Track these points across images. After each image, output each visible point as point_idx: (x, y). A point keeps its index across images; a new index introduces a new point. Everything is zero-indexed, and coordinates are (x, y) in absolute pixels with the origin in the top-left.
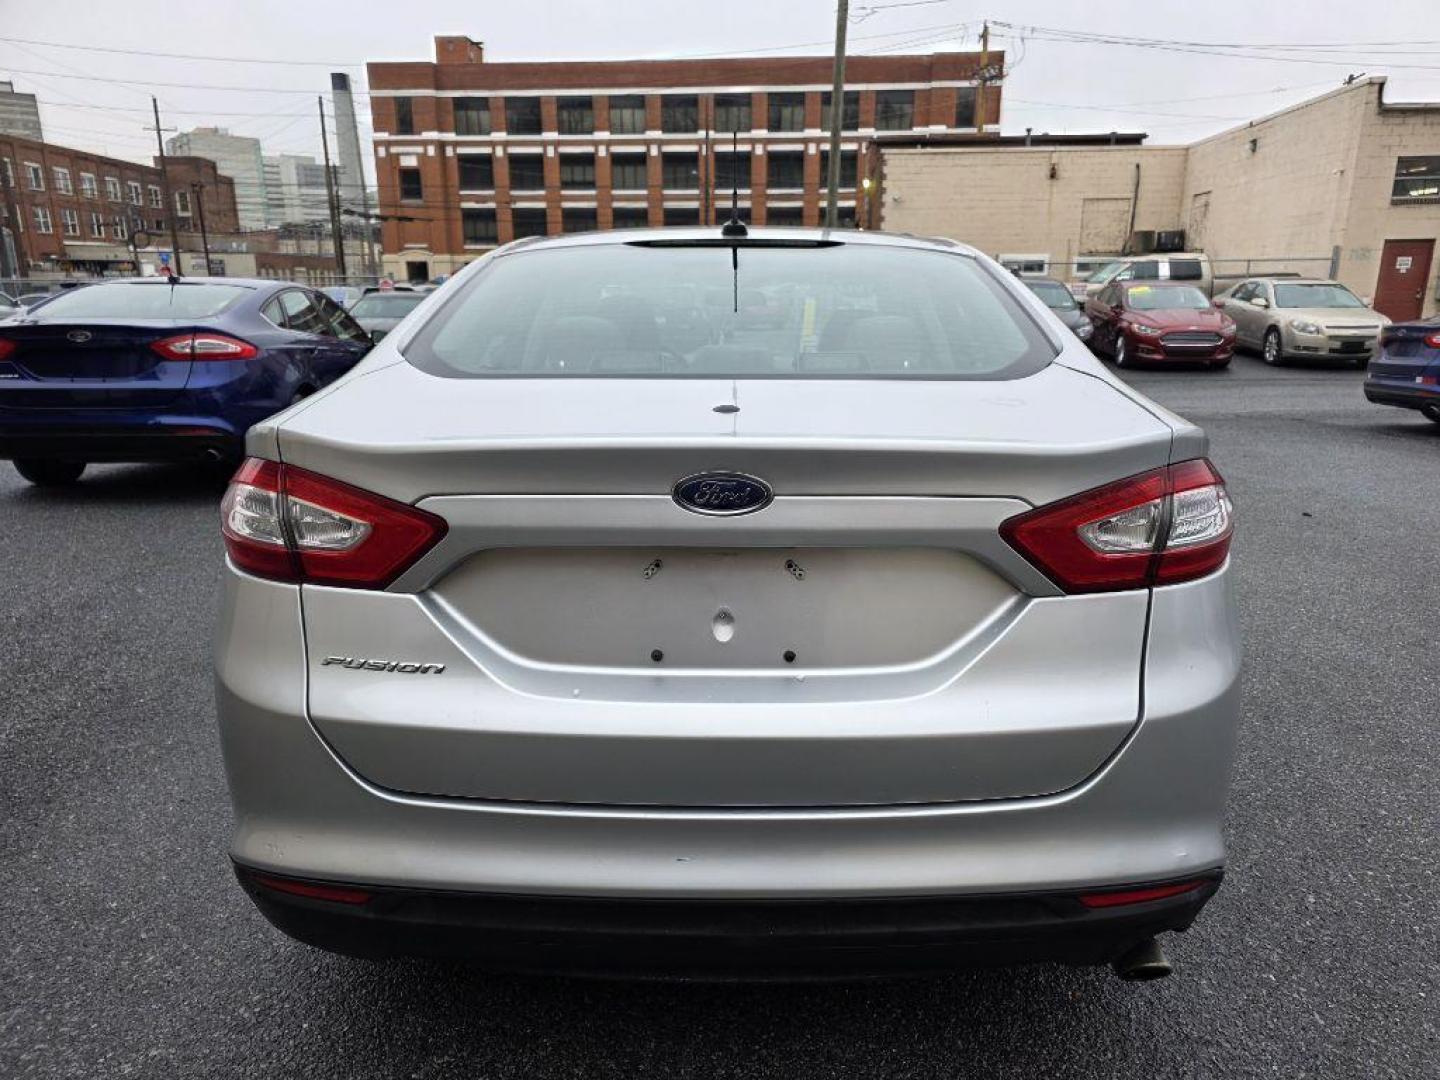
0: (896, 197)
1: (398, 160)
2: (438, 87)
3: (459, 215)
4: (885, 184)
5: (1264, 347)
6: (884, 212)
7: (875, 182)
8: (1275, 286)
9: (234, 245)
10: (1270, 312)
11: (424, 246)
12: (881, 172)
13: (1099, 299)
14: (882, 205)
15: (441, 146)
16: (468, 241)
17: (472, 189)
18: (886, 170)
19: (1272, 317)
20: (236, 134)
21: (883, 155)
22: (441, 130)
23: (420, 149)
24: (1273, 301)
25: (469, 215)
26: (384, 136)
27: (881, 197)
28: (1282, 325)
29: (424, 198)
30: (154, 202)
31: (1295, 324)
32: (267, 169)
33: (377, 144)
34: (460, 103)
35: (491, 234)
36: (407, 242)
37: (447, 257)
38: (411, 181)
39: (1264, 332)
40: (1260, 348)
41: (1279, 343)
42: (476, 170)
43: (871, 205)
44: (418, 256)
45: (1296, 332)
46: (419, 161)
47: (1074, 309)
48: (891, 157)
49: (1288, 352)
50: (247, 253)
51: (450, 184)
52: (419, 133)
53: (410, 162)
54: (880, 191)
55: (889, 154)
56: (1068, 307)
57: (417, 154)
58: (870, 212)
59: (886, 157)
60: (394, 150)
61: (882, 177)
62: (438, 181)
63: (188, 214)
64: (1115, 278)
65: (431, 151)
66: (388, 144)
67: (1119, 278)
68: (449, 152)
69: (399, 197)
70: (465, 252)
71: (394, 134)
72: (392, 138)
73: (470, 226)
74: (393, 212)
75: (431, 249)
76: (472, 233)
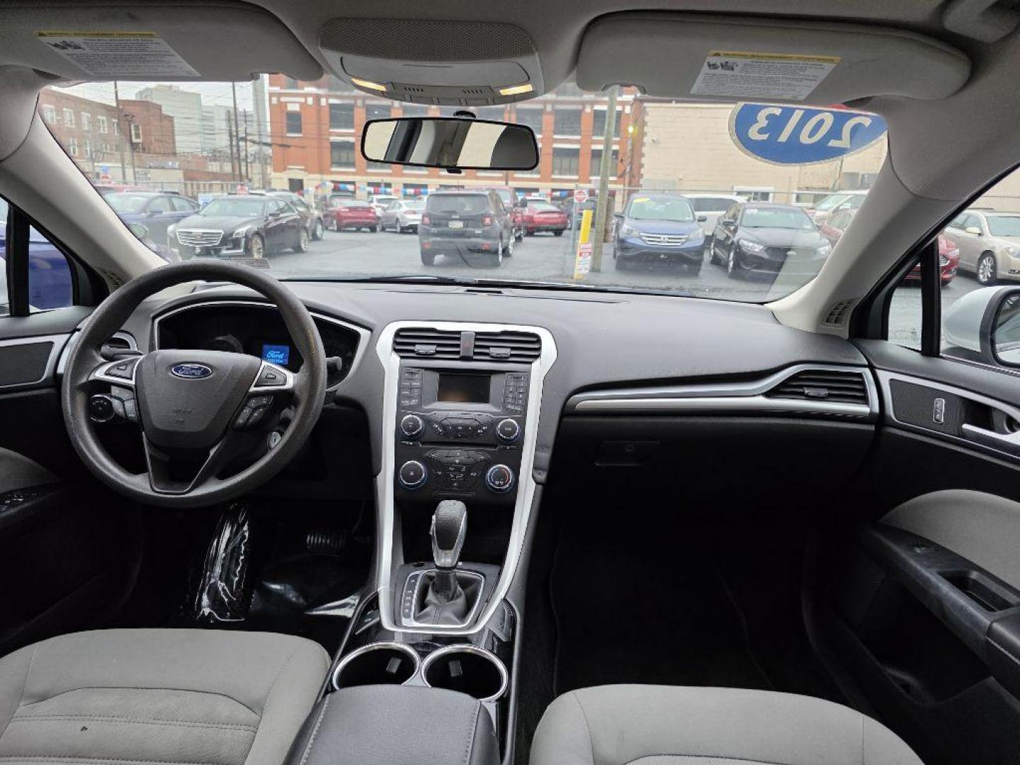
0: (655, 139)
1: (286, 106)
3: (328, 146)
4: (646, 129)
5: (978, 269)
6: (644, 150)
7: (637, 128)
8: (987, 217)
9: (170, 163)
10: (983, 239)
11: (303, 167)
12: (644, 121)
13: (829, 223)
14: (643, 144)
15: (317, 98)
16: (334, 165)
17: (338, 128)
18: (647, 119)
19: (985, 244)
20: (185, 91)
21: (645, 108)
22: (318, 87)
23: (302, 100)
24: (986, 230)
25: (336, 146)
26: (277, 89)
27: (642, 138)
28: (997, 252)
29: (303, 131)
30: (102, 129)
31: (1011, 250)
33: (271, 95)
35: (351, 160)
36: (289, 164)
37: (318, 176)
38: (294, 121)
39: (978, 256)
40: (975, 270)
41: (994, 267)
42: (341, 115)
43: (633, 146)
44: (297, 174)
45: (1012, 258)
46: (301, 107)
47: (813, 231)
48: (651, 109)
49: (1001, 275)
50: (179, 169)
51: (322, 124)
52: (302, 88)
53: (294, 107)
54: (642, 134)
55: (649, 107)
56: (808, 230)
57: (300, 103)
58: (632, 150)
59: (648, 109)
60: (283, 99)
61: (644, 124)
62: (314, 121)
63: (140, 141)
64: (838, 207)
65: (310, 101)
66: (279, 95)
67: (841, 208)
68: (323, 101)
69: (285, 132)
70: (332, 173)
71: (285, 88)
72: (283, 91)
73: (336, 154)
74: (279, 141)
75: (305, 170)
76: (336, 159)
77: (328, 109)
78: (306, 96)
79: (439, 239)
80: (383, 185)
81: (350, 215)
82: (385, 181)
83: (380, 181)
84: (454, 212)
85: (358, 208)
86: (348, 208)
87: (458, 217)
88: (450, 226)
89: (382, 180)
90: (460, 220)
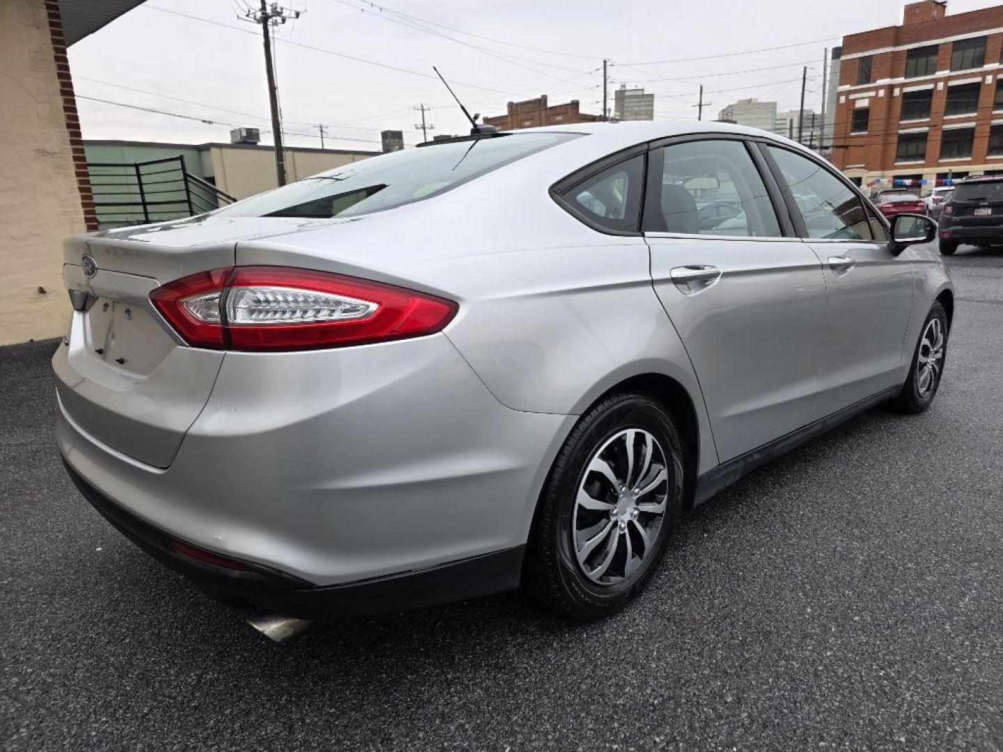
1: (854, 104)
2: (897, 44)
3: (895, 139)
11: (863, 165)
15: (890, 88)
16: (900, 159)
17: (910, 119)
20: (763, 101)
22: (892, 76)
23: (873, 94)
25: (906, 139)
26: (847, 87)
29: (869, 128)
32: (778, 122)
33: (839, 94)
34: (912, 53)
35: (920, 152)
36: (848, 164)
37: (878, 173)
38: (861, 118)
42: (917, 103)
44: (856, 173)
46: (870, 102)
51: (892, 116)
52: (875, 82)
53: (862, 104)
57: (870, 97)
60: (852, 97)
62: (883, 115)
65: (882, 93)
66: (848, 93)
68: (896, 92)
69: (849, 131)
70: (895, 168)
71: (855, 85)
72: (853, 88)
73: (903, 147)
74: (842, 143)
75: (865, 168)
76: (903, 153)
77: (900, 100)
78: (877, 89)
79: (960, 227)
80: (950, 176)
81: (893, 210)
82: (953, 171)
83: (948, 171)
84: (983, 199)
85: (903, 202)
86: (893, 203)
87: (986, 204)
88: (976, 214)
89: (950, 170)
90: (988, 207)
